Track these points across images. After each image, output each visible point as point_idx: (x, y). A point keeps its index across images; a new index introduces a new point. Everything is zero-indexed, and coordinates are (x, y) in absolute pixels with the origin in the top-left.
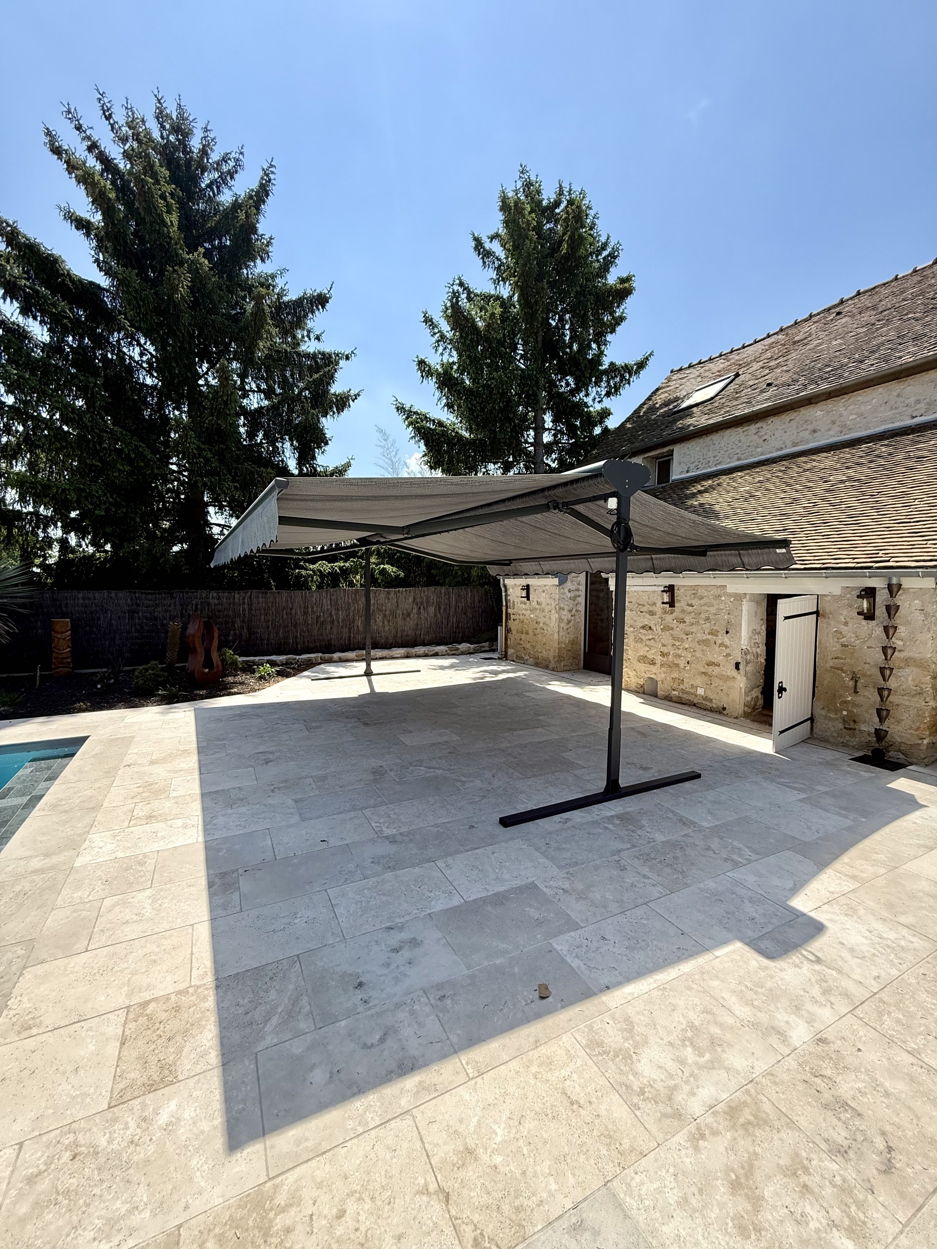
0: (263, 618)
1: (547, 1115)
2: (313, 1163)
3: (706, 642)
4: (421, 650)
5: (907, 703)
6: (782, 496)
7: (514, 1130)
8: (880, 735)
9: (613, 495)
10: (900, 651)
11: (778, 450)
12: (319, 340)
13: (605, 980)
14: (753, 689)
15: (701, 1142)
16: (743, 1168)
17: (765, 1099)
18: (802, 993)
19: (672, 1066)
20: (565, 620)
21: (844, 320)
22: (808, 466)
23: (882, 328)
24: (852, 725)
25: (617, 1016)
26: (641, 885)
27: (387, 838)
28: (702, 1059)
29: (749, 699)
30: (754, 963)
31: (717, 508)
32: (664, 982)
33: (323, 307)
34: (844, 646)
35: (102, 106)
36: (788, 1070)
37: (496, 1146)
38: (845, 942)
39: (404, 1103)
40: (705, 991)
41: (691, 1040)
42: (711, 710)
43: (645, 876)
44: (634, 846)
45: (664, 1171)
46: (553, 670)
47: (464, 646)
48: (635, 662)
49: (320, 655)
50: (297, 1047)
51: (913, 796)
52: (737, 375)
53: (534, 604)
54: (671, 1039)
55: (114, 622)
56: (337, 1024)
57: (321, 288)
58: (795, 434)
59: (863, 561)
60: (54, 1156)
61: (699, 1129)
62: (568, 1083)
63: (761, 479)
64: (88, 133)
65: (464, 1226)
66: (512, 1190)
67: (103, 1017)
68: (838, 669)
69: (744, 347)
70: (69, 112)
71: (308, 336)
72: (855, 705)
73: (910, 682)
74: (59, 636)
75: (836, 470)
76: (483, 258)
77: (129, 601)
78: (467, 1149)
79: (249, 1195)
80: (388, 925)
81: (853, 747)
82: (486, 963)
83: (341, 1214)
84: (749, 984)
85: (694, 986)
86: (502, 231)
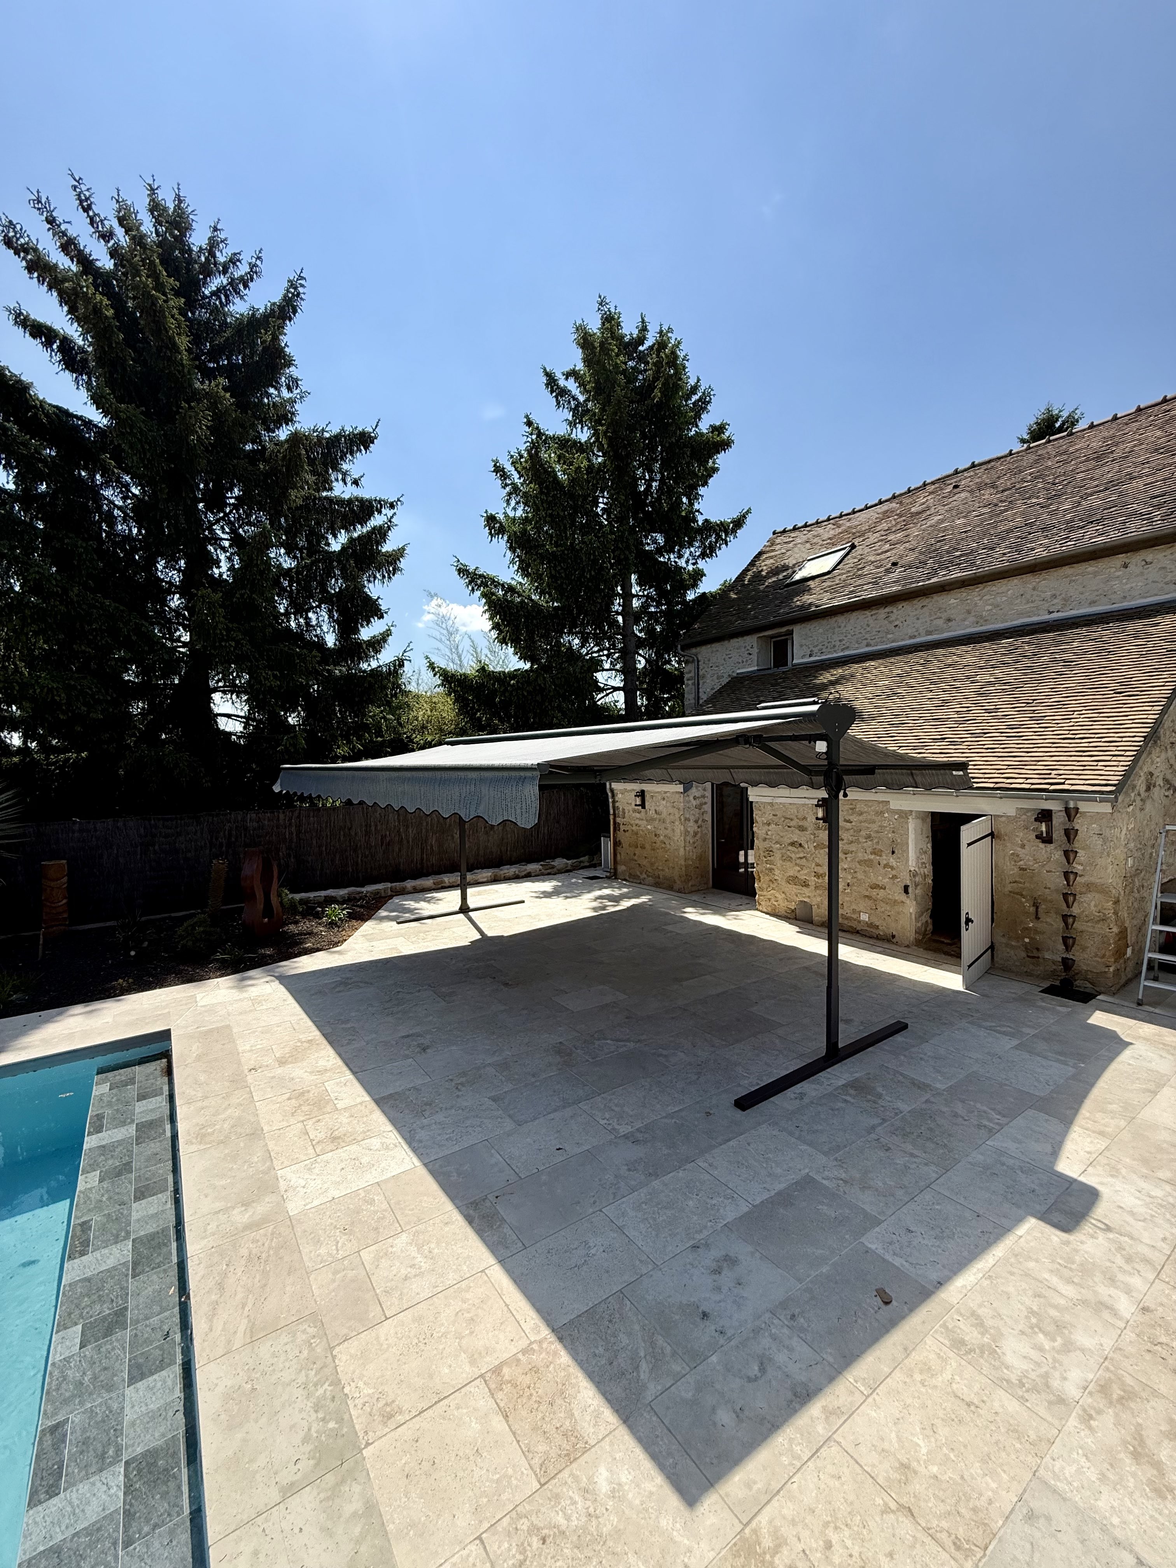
0: (314, 842)
1: (953, 1420)
2: (774, 1502)
3: (868, 863)
4: (511, 870)
5: (1091, 930)
6: (929, 695)
7: (933, 1440)
8: (1067, 964)
9: (821, 738)
10: (1081, 876)
11: (911, 637)
12: (357, 485)
13: (934, 1276)
14: (923, 913)
15: (1092, 1422)
16: (1135, 1439)
17: (1125, 1374)
18: (1108, 1264)
19: (1034, 1355)
20: (692, 833)
21: (963, 495)
22: (949, 661)
23: (1006, 511)
24: (1035, 953)
25: (963, 1311)
26: (914, 1166)
27: (626, 1137)
28: (1056, 1344)
29: (919, 925)
30: (1055, 1239)
31: (857, 704)
32: (987, 1269)
33: (366, 448)
34: (1021, 869)
35: (79, 195)
36: (1131, 1342)
37: (925, 1457)
38: (1122, 1205)
39: (821, 1429)
40: (1027, 1275)
41: (1037, 1326)
42: (878, 938)
43: (912, 1155)
44: (884, 1120)
45: (1075, 1454)
46: (679, 891)
47: (559, 862)
48: (784, 883)
49: (389, 885)
50: (685, 1390)
51: (1115, 1032)
52: (853, 547)
53: (652, 813)
54: (1021, 1327)
55: (121, 860)
56: (709, 1360)
57: (364, 425)
58: (929, 622)
59: (1036, 782)
60: (522, 1544)
61: (1084, 1410)
62: (954, 1386)
63: (899, 672)
64: (63, 227)
65: (938, 1535)
66: (961, 1494)
67: (463, 1390)
68: (1017, 894)
69: (854, 512)
70: (39, 202)
71: (344, 480)
72: (1036, 931)
73: (1093, 908)
74: (52, 884)
75: (981, 668)
76: (556, 397)
77: (142, 831)
78: (902, 1464)
79: (735, 1544)
80: (691, 1243)
81: (1038, 976)
82: (813, 1274)
83: (829, 1545)
84: (1061, 1262)
85: (1015, 1270)
86: (580, 366)
